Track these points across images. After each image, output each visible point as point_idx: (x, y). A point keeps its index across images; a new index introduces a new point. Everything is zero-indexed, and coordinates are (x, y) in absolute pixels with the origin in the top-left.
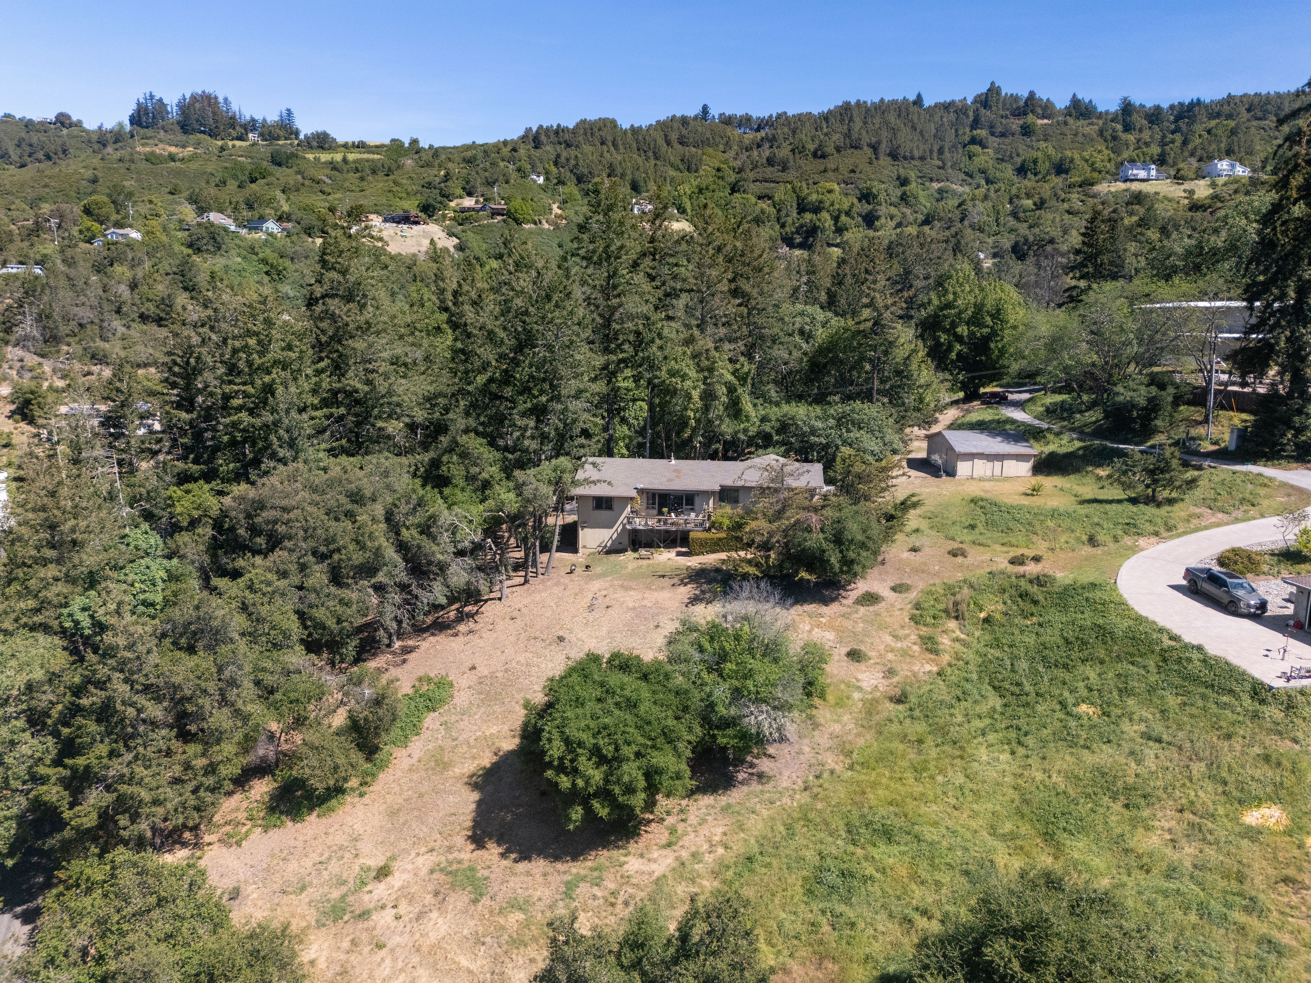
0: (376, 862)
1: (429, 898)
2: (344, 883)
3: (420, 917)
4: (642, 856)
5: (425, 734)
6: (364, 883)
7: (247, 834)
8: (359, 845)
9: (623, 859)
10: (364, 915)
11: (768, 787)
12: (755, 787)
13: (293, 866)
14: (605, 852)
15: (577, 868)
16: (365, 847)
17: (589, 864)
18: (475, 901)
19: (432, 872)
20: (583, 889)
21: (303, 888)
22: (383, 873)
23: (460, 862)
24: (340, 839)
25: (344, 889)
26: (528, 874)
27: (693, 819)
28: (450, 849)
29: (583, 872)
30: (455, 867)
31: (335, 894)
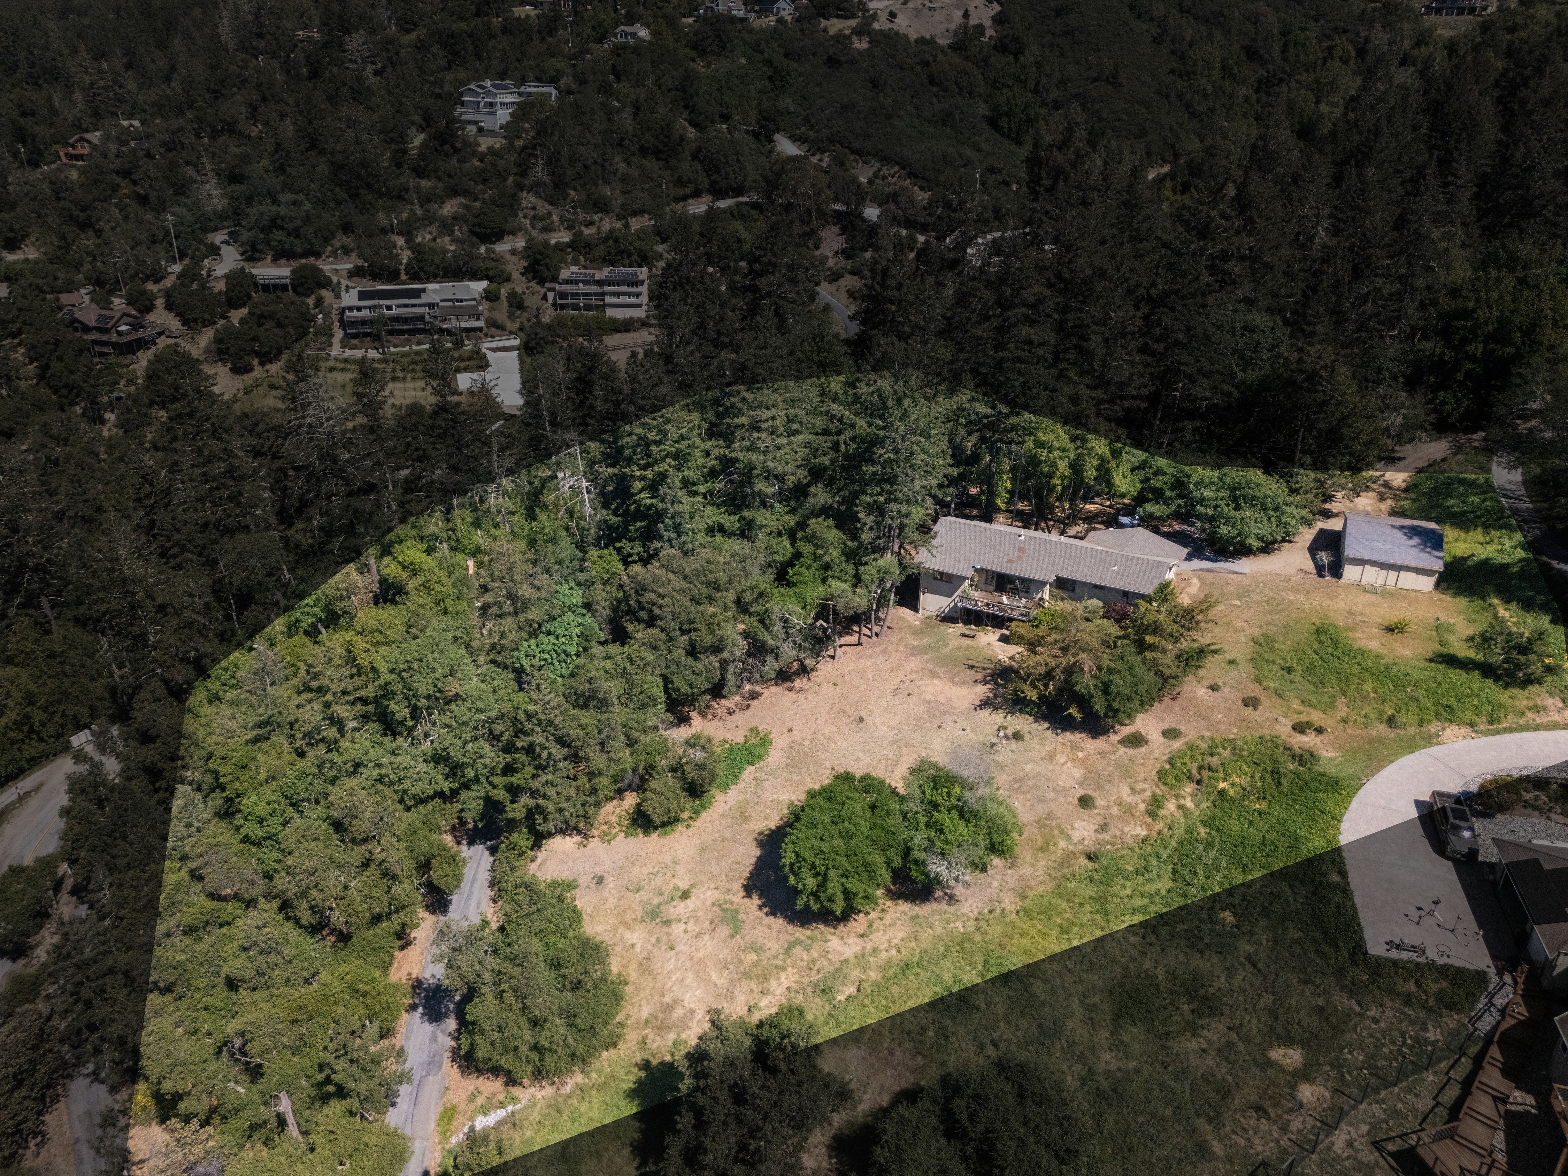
0: (683, 885)
1: (706, 924)
2: (662, 894)
3: (698, 935)
4: (842, 938)
5: (741, 785)
6: (673, 899)
7: (616, 834)
8: (678, 868)
9: (829, 937)
10: (667, 923)
11: (952, 909)
12: (944, 906)
13: (636, 870)
14: (822, 927)
15: (800, 933)
16: (680, 870)
17: (808, 932)
18: (732, 936)
19: (713, 904)
20: (798, 950)
21: (638, 890)
22: (685, 895)
23: (732, 903)
24: (666, 859)
25: (661, 899)
26: (769, 927)
27: (888, 919)
28: (728, 891)
29: (802, 938)
30: (727, 906)
31: (655, 901)
